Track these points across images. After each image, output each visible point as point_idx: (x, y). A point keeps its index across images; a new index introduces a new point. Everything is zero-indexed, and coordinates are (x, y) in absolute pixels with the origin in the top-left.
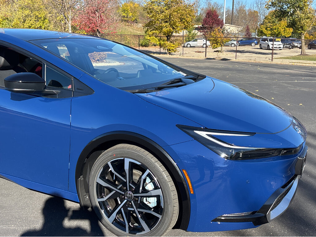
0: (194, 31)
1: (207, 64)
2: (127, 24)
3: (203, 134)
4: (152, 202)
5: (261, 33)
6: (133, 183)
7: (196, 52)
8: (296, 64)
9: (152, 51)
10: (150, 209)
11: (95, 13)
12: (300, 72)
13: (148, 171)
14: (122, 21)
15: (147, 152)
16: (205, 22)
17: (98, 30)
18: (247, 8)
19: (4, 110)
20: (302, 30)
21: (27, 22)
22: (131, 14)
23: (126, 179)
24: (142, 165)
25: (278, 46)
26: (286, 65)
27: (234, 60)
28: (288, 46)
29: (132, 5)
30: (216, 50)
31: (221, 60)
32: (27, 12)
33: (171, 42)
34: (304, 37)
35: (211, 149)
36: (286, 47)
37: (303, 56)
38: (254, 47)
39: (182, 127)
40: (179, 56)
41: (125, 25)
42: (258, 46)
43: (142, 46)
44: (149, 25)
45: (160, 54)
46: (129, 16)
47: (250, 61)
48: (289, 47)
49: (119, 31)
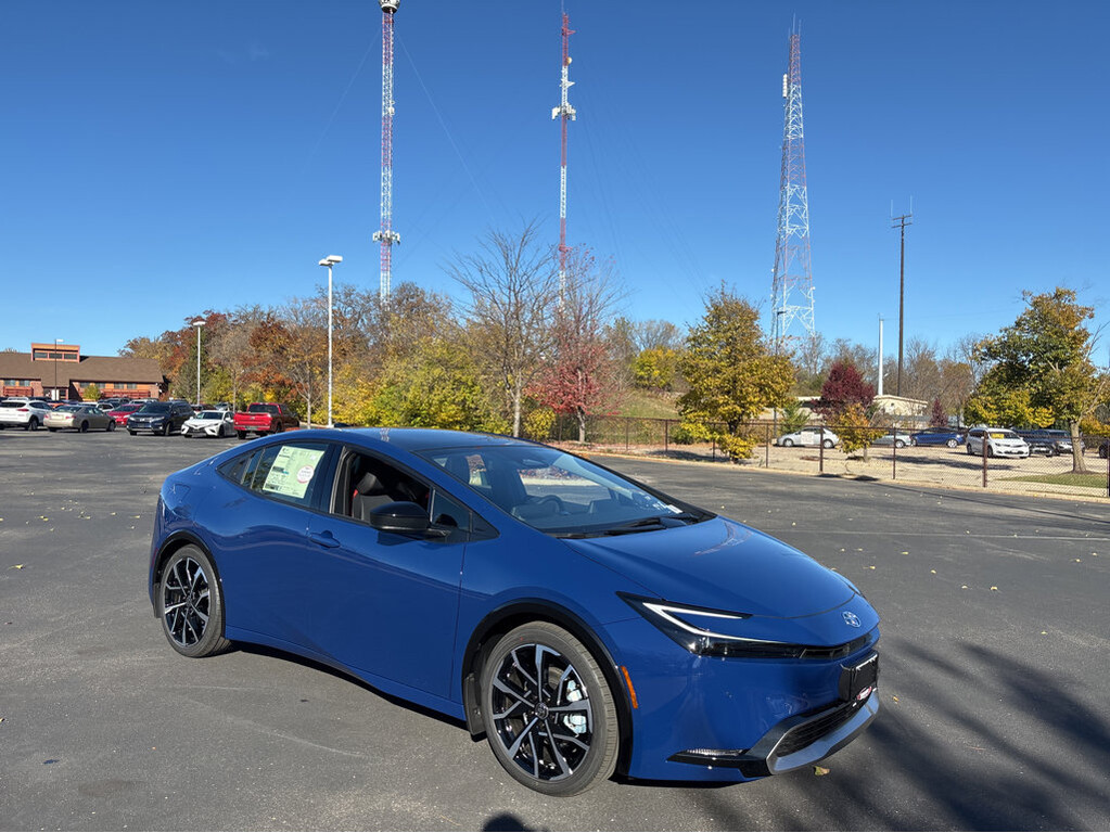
0: (801, 409)
1: (818, 488)
2: (649, 393)
3: (658, 609)
4: (577, 724)
5: (975, 417)
6: (549, 689)
7: (802, 458)
8: (1043, 495)
9: (699, 453)
10: (572, 734)
11: (574, 373)
12: (1040, 515)
13: (570, 668)
14: (637, 386)
15: (570, 636)
16: (828, 389)
17: (579, 408)
18: (938, 358)
19: (369, 563)
20: (1072, 412)
21: (435, 392)
22: (657, 372)
23: (537, 681)
24: (562, 657)
25: (1016, 450)
26: (1016, 496)
27: (888, 480)
28: (1042, 449)
29: (660, 353)
30: (850, 455)
31: (856, 479)
32: (437, 372)
33: (740, 436)
34: (1077, 428)
35: (667, 634)
36: (1037, 452)
37: (1079, 475)
38: (952, 451)
39: (626, 597)
40: (756, 468)
41: (644, 396)
42: (964, 449)
43: (678, 442)
44: (691, 399)
45: (713, 461)
46: (653, 378)
47: (927, 485)
48: (1047, 452)
49: (626, 410)
